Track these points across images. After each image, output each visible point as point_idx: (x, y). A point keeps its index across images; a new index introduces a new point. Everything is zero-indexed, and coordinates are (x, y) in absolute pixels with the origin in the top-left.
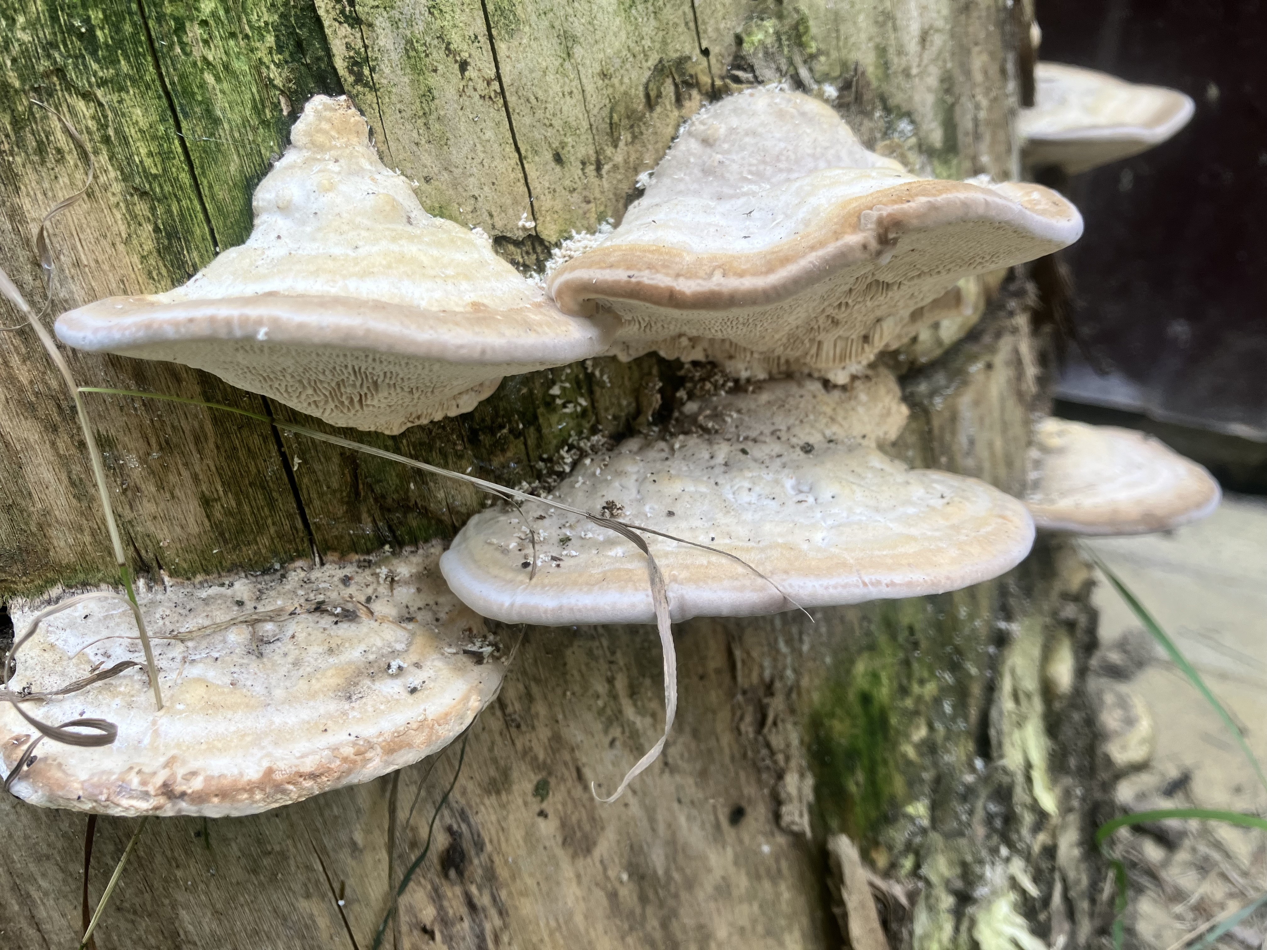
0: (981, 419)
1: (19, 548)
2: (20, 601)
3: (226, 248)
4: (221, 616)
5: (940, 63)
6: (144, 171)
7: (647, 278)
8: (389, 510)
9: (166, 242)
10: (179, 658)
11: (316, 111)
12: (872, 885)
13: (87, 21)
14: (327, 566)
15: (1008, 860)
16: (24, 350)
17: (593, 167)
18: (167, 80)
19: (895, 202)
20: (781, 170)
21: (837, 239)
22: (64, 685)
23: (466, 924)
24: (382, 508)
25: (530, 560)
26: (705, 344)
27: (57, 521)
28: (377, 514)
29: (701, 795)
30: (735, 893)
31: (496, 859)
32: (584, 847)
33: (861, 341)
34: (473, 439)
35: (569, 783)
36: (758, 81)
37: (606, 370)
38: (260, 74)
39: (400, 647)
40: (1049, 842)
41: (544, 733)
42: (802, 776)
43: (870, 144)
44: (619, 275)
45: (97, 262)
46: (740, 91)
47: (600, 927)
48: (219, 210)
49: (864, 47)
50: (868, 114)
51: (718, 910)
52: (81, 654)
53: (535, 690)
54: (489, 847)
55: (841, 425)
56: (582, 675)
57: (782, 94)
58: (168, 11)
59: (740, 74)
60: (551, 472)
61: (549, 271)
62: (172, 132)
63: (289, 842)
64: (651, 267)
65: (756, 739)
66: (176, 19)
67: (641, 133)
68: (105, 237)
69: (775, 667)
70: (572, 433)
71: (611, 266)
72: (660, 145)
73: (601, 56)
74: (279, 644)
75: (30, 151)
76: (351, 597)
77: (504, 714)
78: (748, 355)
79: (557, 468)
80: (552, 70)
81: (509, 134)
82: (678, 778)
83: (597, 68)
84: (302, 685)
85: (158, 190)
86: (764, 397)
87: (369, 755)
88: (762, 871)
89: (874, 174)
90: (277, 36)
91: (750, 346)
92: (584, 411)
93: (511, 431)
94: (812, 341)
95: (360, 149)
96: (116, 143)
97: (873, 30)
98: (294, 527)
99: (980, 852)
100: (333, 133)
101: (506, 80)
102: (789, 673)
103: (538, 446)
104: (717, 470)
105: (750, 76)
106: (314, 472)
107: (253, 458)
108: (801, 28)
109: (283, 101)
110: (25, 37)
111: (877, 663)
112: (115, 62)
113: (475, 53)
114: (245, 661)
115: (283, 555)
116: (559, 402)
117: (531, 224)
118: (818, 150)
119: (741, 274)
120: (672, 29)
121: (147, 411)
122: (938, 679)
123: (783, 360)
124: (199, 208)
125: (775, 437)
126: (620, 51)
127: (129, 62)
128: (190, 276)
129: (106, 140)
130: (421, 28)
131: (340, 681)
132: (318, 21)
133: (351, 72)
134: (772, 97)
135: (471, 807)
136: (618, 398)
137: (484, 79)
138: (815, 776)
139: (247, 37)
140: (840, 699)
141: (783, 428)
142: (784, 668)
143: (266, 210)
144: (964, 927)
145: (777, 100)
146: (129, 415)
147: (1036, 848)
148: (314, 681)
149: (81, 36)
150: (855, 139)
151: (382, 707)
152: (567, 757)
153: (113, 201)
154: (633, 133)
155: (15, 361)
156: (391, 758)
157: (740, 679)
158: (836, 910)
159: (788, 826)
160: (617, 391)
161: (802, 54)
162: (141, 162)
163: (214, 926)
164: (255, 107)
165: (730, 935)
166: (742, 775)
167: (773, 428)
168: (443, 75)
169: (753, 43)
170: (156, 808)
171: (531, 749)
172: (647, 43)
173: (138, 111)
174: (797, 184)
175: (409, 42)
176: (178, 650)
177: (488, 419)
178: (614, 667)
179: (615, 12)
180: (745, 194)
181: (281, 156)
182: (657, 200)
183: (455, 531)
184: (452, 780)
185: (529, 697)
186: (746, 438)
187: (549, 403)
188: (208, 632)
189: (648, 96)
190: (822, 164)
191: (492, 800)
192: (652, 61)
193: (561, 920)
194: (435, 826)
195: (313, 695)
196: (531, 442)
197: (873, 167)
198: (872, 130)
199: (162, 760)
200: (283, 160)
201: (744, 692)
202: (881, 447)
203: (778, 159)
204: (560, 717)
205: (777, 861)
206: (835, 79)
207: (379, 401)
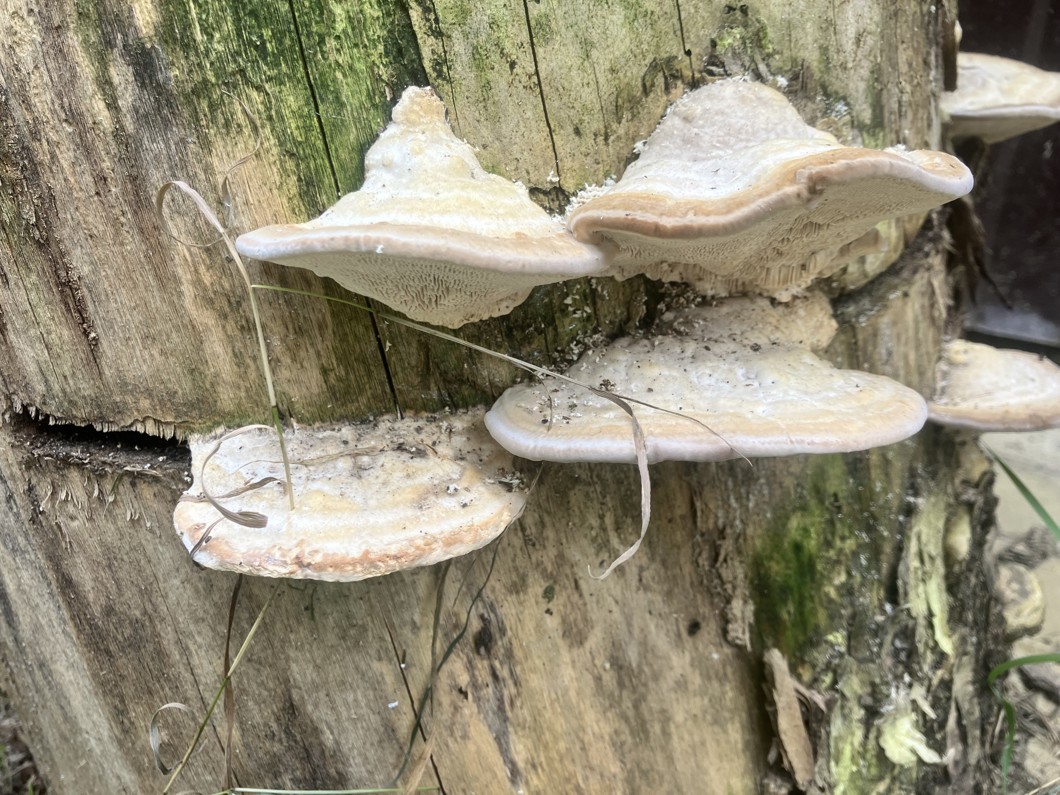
0: (898, 337)
1: (198, 399)
2: (196, 436)
3: (345, 194)
4: (332, 450)
5: (872, 58)
6: (293, 139)
7: (640, 216)
8: (449, 382)
9: (305, 188)
10: (304, 477)
11: (410, 98)
12: (797, 691)
13: (261, 37)
14: (406, 419)
15: (910, 686)
16: (208, 262)
17: (602, 138)
18: (311, 77)
19: (821, 163)
20: (741, 140)
21: (779, 189)
22: (227, 493)
23: (490, 690)
24: (445, 380)
25: (549, 418)
26: (681, 269)
27: (223, 381)
28: (441, 385)
29: (667, 610)
30: (691, 687)
31: (514, 642)
32: (578, 639)
33: (799, 269)
34: (509, 334)
35: (569, 591)
36: (727, 74)
37: (606, 287)
38: (373, 71)
39: (455, 476)
40: (947, 677)
41: (552, 552)
42: (745, 602)
43: (812, 122)
44: (620, 214)
45: (259, 202)
46: (713, 82)
47: (588, 703)
48: (342, 166)
49: (810, 47)
50: (811, 99)
51: (677, 700)
52: (237, 473)
53: (547, 519)
54: (509, 633)
55: (783, 332)
56: (581, 512)
57: (745, 84)
58: (315, 30)
59: (714, 68)
60: (564, 360)
61: (568, 213)
62: (313, 113)
63: (369, 618)
64: (642, 208)
65: (710, 571)
66: (320, 35)
67: (639, 113)
68: (265, 184)
69: (727, 518)
70: (580, 332)
71: (614, 208)
72: (652, 122)
73: (611, 56)
74: (372, 470)
75: (220, 126)
76: (422, 441)
77: (524, 535)
78: (713, 277)
79: (568, 357)
80: (575, 68)
81: (543, 114)
82: (650, 595)
83: (608, 65)
84: (389, 498)
85: (301, 152)
86: (725, 309)
87: (434, 546)
88: (712, 673)
89: (810, 143)
90: (385, 46)
91: (714, 271)
92: (589, 317)
93: (536, 329)
94: (762, 267)
95: (440, 124)
96: (276, 120)
97: (818, 34)
98: (384, 391)
99: (887, 676)
100: (421, 113)
101: (542, 75)
102: (738, 522)
103: (555, 341)
104: (685, 361)
105: (721, 70)
106: (400, 353)
107: (359, 342)
108: (761, 34)
109: (387, 90)
110: (220, 48)
111: (808, 521)
112: (278, 65)
113: (521, 56)
114: (350, 481)
115: (375, 411)
116: (571, 309)
117: (556, 179)
118: (770, 125)
119: (708, 214)
120: (664, 36)
121: (287, 306)
122: (857, 537)
123: (740, 283)
124: (328, 165)
125: (731, 340)
126: (625, 53)
127: (287, 65)
128: (321, 213)
129: (270, 118)
130: (484, 39)
131: (415, 496)
132: (414, 34)
133: (434, 70)
134: (737, 87)
135: (498, 602)
136: (614, 308)
137: (527, 74)
138: (755, 603)
139: (365, 46)
140: (777, 547)
141: (738, 332)
142: (735, 519)
143: (374, 166)
144: (872, 736)
145: (741, 89)
146: (274, 308)
147: (935, 682)
148: (396, 495)
149: (256, 47)
150: (800, 117)
151: (443, 515)
152: (568, 571)
153: (272, 159)
154: (632, 113)
155: (202, 269)
156: (448, 549)
157: (699, 524)
158: (769, 709)
159: (733, 640)
160: (613, 303)
161: (761, 54)
162: (292, 133)
163: (314, 675)
164: (368, 95)
165: (686, 720)
166: (699, 597)
167: (730, 332)
168: (498, 72)
169: (724, 46)
170: (292, 573)
171: (542, 562)
172: (645, 47)
173: (292, 98)
174: (752, 151)
175: (475, 48)
176: (303, 472)
177: (520, 320)
178: (604, 508)
179: (623, 25)
180: (713, 158)
181: (385, 129)
182: (648, 162)
183: (494, 399)
184: (485, 580)
185: (542, 524)
186: (709, 339)
187: (564, 310)
188: (324, 460)
189: (644, 86)
190: (773, 136)
191: (513, 598)
192: (649, 59)
193: (560, 693)
194: (471, 614)
195: (396, 505)
196: (550, 337)
197: (812, 138)
198: (814, 110)
199: (295, 542)
200: (386, 132)
201: (702, 535)
202: (815, 351)
203: (739, 132)
204: (564, 541)
205: (724, 667)
206: (786, 72)
207: (448, 302)
